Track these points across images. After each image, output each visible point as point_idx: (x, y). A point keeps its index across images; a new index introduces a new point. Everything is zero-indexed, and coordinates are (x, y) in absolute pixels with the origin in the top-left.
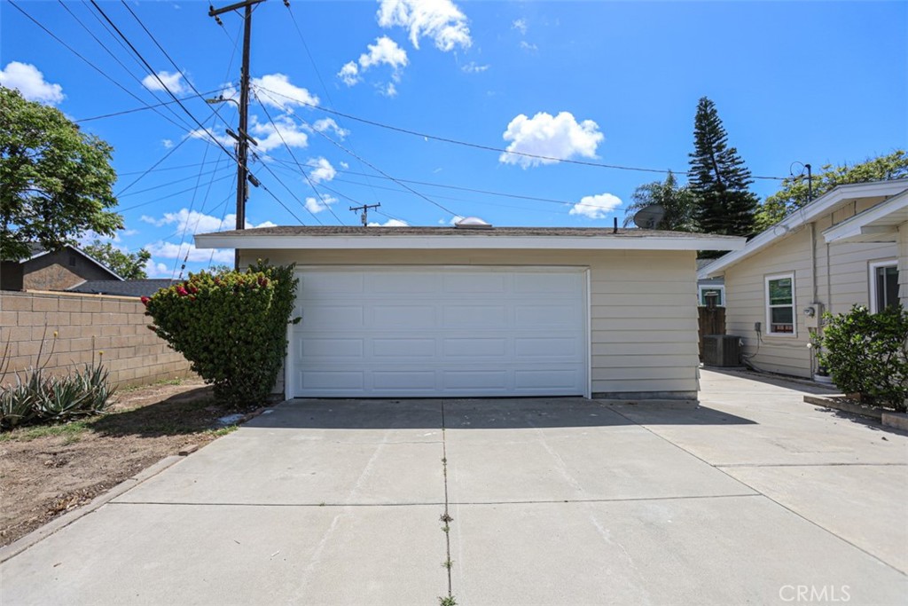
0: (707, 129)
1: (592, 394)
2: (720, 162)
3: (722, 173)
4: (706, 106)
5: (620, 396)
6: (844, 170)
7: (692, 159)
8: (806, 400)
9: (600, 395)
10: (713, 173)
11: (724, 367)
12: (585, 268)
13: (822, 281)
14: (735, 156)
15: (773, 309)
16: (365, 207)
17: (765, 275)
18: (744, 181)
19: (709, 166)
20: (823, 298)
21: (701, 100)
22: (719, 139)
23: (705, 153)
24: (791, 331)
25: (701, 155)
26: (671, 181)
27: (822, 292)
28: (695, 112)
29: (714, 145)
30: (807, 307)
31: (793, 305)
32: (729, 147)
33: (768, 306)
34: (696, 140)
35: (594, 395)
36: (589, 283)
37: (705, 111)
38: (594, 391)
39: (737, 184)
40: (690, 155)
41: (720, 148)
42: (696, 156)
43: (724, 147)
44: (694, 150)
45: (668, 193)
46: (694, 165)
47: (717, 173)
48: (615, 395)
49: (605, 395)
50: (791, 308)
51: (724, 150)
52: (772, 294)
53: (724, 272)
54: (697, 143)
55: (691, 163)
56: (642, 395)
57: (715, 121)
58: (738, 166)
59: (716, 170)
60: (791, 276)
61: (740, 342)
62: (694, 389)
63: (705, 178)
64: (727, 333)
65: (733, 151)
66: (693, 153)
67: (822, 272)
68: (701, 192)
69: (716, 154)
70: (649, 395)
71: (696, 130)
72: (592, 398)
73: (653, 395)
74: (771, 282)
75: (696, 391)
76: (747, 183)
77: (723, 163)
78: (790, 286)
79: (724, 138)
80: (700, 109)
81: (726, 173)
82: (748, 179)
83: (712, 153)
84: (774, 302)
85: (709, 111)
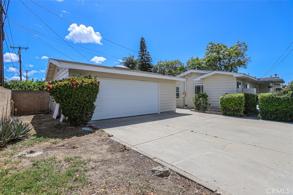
0: (143, 46)
3: (146, 58)
4: (143, 39)
8: (191, 111)
10: (144, 57)
12: (159, 83)
13: (185, 88)
16: (20, 48)
18: (151, 61)
19: (143, 55)
20: (186, 91)
21: (142, 37)
22: (145, 49)
23: (142, 51)
24: (179, 98)
25: (141, 52)
26: (133, 57)
27: (185, 90)
28: (140, 40)
29: (144, 50)
30: (183, 93)
31: (179, 92)
36: (160, 86)
38: (161, 112)
39: (149, 61)
40: (139, 51)
41: (146, 51)
42: (140, 52)
45: (132, 60)
46: (139, 54)
47: (145, 58)
50: (179, 93)
51: (146, 52)
54: (140, 48)
57: (144, 44)
58: (149, 57)
60: (179, 86)
63: (142, 58)
65: (148, 53)
67: (185, 86)
68: (141, 62)
71: (140, 45)
75: (175, 110)
77: (146, 55)
78: (179, 88)
81: (147, 58)
82: (151, 60)
83: (144, 52)
84: (177, 92)
85: (143, 41)
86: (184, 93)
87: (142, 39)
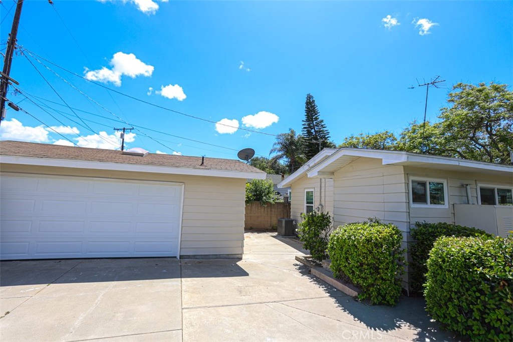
0: (311, 110)
1: (180, 256)
2: (316, 126)
3: (317, 131)
5: (198, 257)
6: (368, 136)
7: (304, 123)
8: (296, 258)
9: (185, 257)
10: (313, 131)
11: (285, 236)
12: (181, 184)
14: (323, 123)
15: (307, 206)
16: (124, 129)
17: (305, 189)
18: (326, 136)
19: (311, 127)
20: (323, 203)
21: (308, 95)
22: (316, 114)
23: (309, 121)
26: (293, 132)
27: (323, 199)
28: (305, 100)
29: (314, 117)
30: (317, 207)
32: (320, 118)
33: (306, 205)
34: (306, 114)
35: (181, 257)
36: (183, 192)
37: (310, 100)
38: (182, 254)
39: (324, 137)
40: (303, 121)
41: (316, 119)
42: (306, 122)
43: (318, 118)
44: (305, 118)
46: (305, 126)
47: (315, 131)
48: (194, 257)
49: (188, 257)
50: (312, 206)
51: (318, 120)
52: (307, 199)
53: (291, 185)
54: (306, 115)
55: (303, 125)
56: (211, 256)
57: (314, 106)
58: (324, 129)
59: (314, 129)
60: (313, 190)
61: (294, 223)
62: (240, 253)
63: (309, 133)
64: (291, 218)
65: (322, 121)
66: (304, 120)
68: (307, 140)
69: (314, 122)
70: (214, 257)
71: (306, 109)
72: (180, 258)
73: (217, 257)
74: (307, 192)
75: (241, 254)
76: (328, 137)
77: (318, 126)
78: (313, 195)
79: (318, 114)
80: (308, 99)
81: (319, 131)
82: (328, 136)
83: (313, 121)
84: (308, 203)
85: (311, 101)
86: (320, 207)
87: (309, 97)
